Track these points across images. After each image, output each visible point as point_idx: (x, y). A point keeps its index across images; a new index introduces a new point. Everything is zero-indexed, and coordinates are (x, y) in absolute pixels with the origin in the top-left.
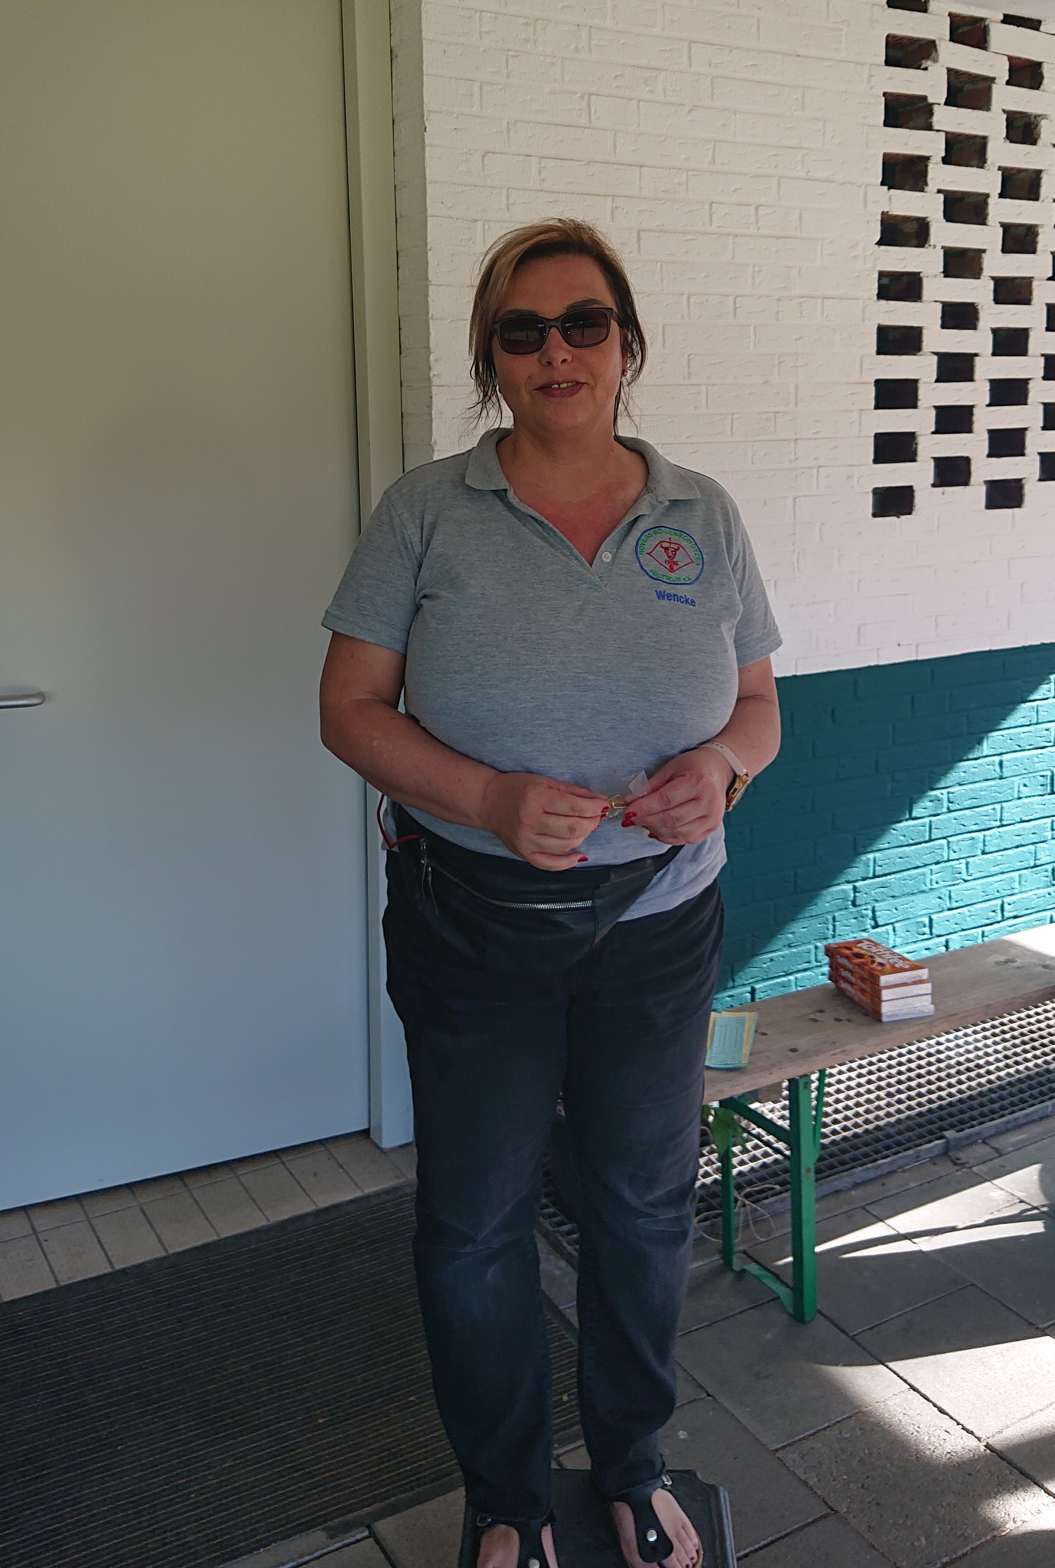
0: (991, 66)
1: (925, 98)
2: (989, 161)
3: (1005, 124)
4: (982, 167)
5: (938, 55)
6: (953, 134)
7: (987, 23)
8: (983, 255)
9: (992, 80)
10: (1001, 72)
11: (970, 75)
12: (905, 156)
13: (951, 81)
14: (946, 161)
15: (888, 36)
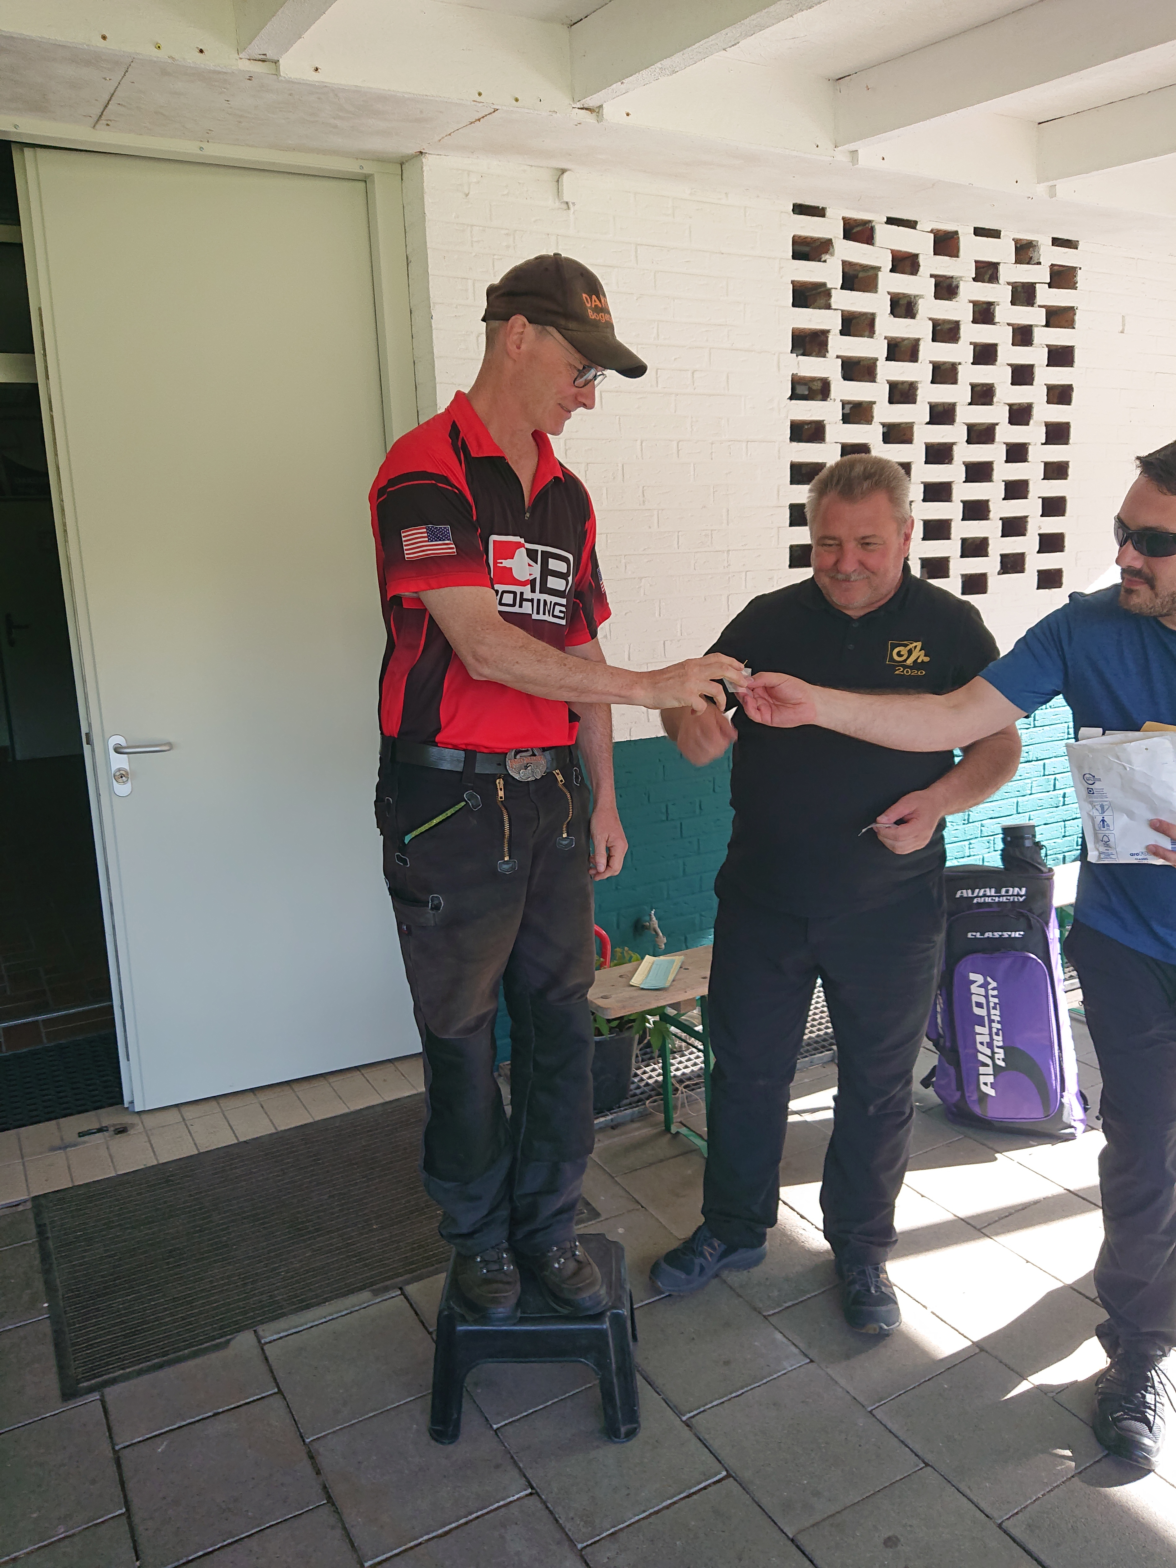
0: (877, 258)
1: (824, 284)
2: (877, 332)
3: (889, 303)
4: (872, 337)
5: (834, 251)
6: (848, 312)
7: (873, 224)
8: (874, 405)
9: (878, 269)
10: (886, 263)
11: (861, 265)
12: (810, 329)
13: (846, 270)
14: (842, 333)
15: (794, 236)
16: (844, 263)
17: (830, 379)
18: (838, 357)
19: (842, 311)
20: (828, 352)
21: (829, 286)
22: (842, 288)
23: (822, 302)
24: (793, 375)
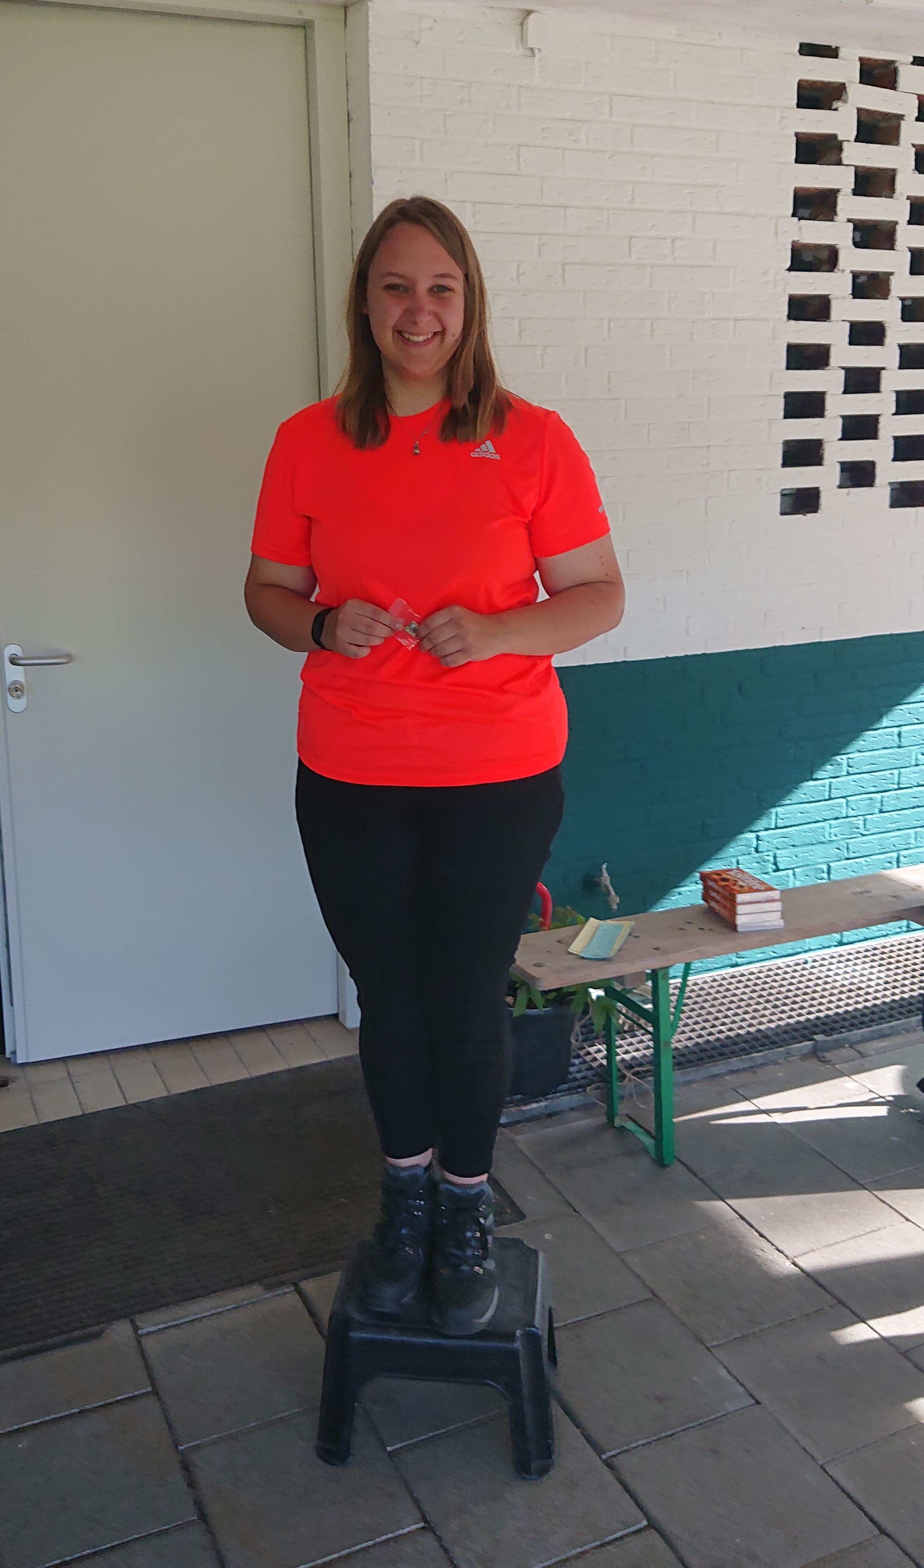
0: (900, 104)
1: (835, 136)
2: (898, 192)
3: (913, 157)
4: (893, 197)
5: (848, 97)
6: (863, 167)
7: (897, 65)
8: (891, 277)
9: (901, 117)
10: (912, 110)
11: (881, 113)
12: (816, 189)
13: (863, 118)
14: (856, 192)
15: (800, 81)
16: (859, 110)
17: (838, 246)
18: (849, 221)
19: (856, 167)
20: (836, 215)
21: (840, 138)
22: (856, 141)
23: (833, 157)
24: (793, 241)
